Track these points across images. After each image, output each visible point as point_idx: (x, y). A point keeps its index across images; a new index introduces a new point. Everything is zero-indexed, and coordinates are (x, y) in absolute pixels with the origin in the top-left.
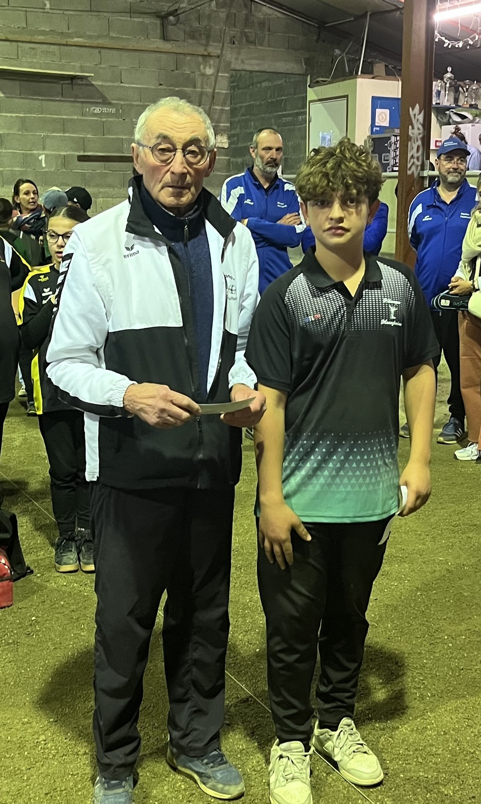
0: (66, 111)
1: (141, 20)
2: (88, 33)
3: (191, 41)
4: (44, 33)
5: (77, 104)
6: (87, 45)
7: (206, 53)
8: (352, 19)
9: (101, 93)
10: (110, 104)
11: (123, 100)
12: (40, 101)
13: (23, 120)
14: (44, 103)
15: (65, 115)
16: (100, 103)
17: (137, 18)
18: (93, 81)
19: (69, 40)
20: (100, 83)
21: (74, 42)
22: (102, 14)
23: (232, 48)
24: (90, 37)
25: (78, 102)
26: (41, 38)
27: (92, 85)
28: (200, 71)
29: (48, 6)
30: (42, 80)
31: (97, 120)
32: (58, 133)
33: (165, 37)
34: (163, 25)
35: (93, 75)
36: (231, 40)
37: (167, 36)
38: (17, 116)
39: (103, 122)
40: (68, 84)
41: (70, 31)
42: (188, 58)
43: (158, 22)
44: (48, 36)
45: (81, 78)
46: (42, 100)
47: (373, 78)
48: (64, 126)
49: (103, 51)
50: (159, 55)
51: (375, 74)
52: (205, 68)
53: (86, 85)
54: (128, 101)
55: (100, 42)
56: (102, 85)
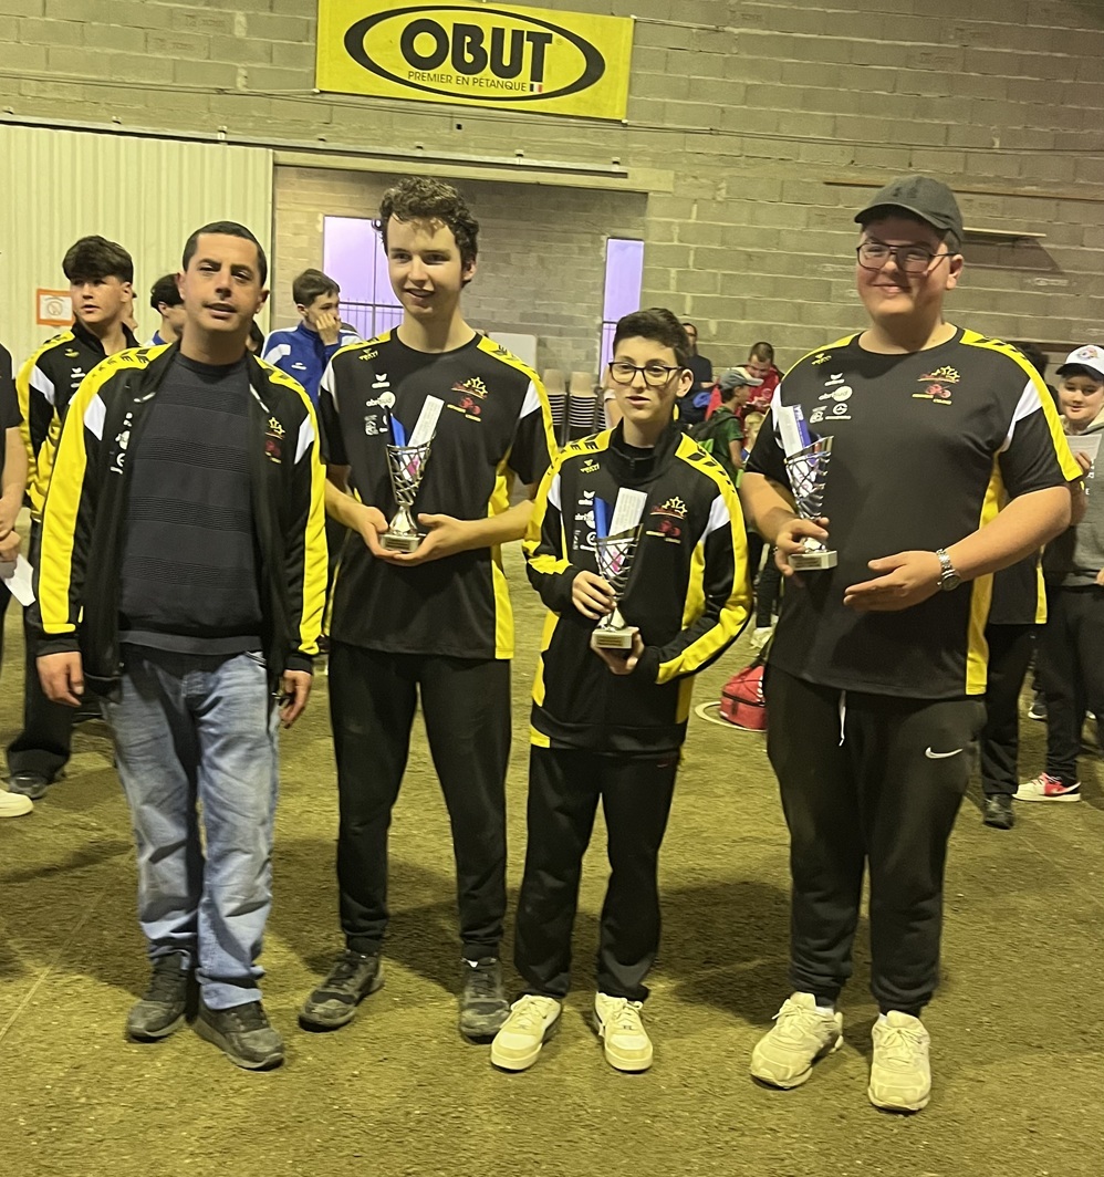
0: (998, 281)
2: (1046, 179)
4: (985, 180)
5: (1015, 274)
6: (1044, 195)
9: (1052, 260)
10: (1062, 273)
11: (1080, 269)
14: (972, 270)
15: (997, 287)
16: (1047, 272)
18: (1046, 243)
19: (1019, 189)
20: (1053, 246)
21: (1024, 192)
22: (1067, 153)
24: (1048, 185)
25: (1018, 270)
26: (981, 187)
27: (1041, 249)
29: (997, 145)
30: (974, 241)
31: (1039, 295)
32: (984, 310)
35: (1044, 235)
39: (1048, 298)
40: (1009, 246)
41: (1021, 177)
44: (991, 185)
45: (1027, 239)
46: (970, 267)
48: (994, 301)
49: (1063, 203)
53: (1032, 248)
54: (1087, 270)
55: (1061, 191)
56: (1055, 250)
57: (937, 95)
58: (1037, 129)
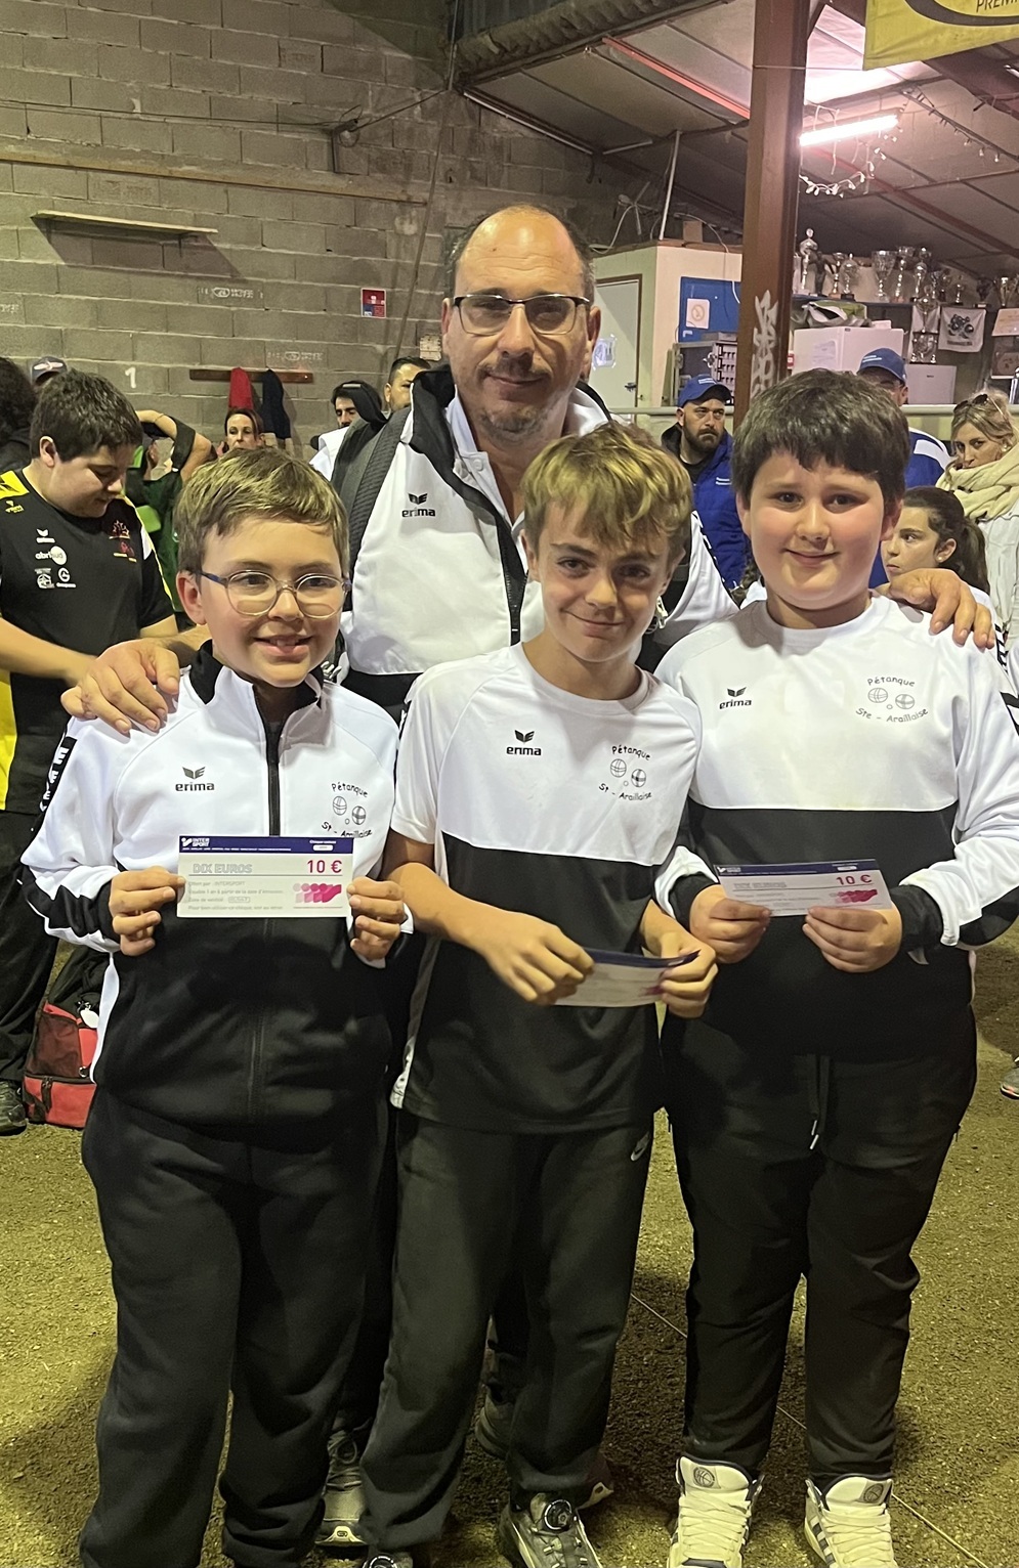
0: (170, 292)
1: (296, 137)
2: (207, 157)
3: (379, 176)
4: (131, 155)
5: (189, 281)
6: (206, 178)
7: (404, 198)
8: (651, 142)
9: (229, 264)
10: (245, 281)
11: (264, 275)
12: (126, 275)
13: (97, 308)
14: (133, 278)
15: (168, 299)
16: (228, 279)
17: (288, 132)
18: (218, 241)
19: (174, 169)
20: (228, 246)
21: (181, 173)
22: (229, 124)
23: (447, 189)
24: (210, 164)
25: (191, 277)
26: (125, 165)
27: (215, 249)
28: (394, 227)
29: (138, 109)
30: (129, 238)
31: (222, 309)
32: (157, 330)
33: (335, 168)
34: (332, 146)
35: (215, 231)
36: (446, 176)
37: (339, 167)
38: (88, 300)
39: (233, 313)
40: (175, 245)
41: (176, 153)
42: (375, 205)
43: (324, 140)
44: (139, 162)
45: (196, 237)
46: (129, 272)
47: (683, 246)
48: (166, 318)
49: (231, 189)
50: (326, 199)
51: (686, 238)
52: (402, 224)
53: (204, 248)
54: (274, 277)
55: (228, 173)
56: (231, 250)
57: (48, 36)
58: (184, 89)
